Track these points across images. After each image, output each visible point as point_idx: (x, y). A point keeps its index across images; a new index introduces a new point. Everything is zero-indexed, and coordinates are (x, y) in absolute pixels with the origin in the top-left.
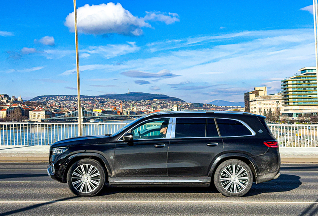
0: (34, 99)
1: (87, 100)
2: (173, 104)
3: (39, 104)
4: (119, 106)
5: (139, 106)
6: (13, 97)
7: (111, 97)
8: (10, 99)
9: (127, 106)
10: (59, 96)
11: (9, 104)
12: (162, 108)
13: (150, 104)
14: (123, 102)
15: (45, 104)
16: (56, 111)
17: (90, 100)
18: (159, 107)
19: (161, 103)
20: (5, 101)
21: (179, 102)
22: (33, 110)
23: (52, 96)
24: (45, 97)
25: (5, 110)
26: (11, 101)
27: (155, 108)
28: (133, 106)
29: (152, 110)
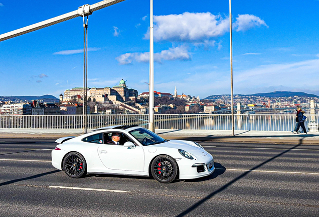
0: (207, 98)
1: (244, 98)
2: (310, 99)
3: (211, 101)
4: (267, 102)
5: (282, 101)
6: (194, 97)
7: (261, 95)
8: (191, 98)
9: (274, 101)
10: (224, 95)
11: (191, 102)
12: (301, 102)
13: (292, 100)
14: (270, 99)
15: (214, 101)
16: (222, 106)
17: (246, 98)
18: (299, 101)
19: (301, 99)
20: (188, 99)
21: (316, 98)
22: (206, 105)
23: (219, 96)
24: (214, 96)
25: (188, 106)
26: (192, 100)
27: (296, 102)
28: (278, 101)
29: (293, 104)
